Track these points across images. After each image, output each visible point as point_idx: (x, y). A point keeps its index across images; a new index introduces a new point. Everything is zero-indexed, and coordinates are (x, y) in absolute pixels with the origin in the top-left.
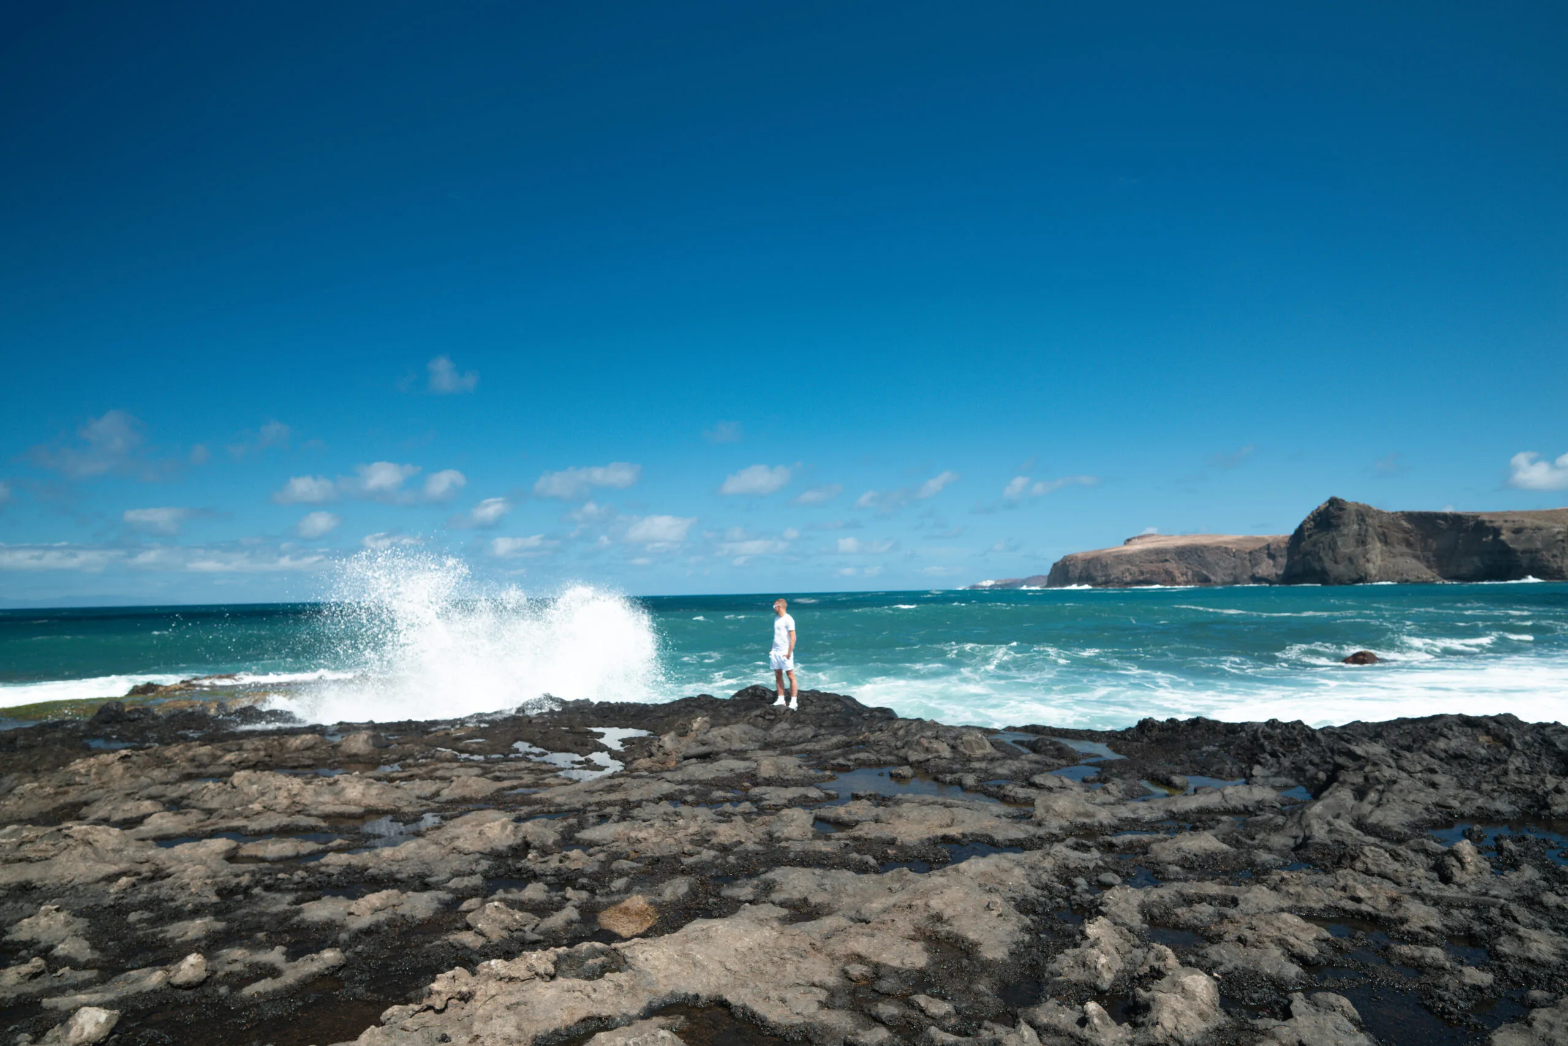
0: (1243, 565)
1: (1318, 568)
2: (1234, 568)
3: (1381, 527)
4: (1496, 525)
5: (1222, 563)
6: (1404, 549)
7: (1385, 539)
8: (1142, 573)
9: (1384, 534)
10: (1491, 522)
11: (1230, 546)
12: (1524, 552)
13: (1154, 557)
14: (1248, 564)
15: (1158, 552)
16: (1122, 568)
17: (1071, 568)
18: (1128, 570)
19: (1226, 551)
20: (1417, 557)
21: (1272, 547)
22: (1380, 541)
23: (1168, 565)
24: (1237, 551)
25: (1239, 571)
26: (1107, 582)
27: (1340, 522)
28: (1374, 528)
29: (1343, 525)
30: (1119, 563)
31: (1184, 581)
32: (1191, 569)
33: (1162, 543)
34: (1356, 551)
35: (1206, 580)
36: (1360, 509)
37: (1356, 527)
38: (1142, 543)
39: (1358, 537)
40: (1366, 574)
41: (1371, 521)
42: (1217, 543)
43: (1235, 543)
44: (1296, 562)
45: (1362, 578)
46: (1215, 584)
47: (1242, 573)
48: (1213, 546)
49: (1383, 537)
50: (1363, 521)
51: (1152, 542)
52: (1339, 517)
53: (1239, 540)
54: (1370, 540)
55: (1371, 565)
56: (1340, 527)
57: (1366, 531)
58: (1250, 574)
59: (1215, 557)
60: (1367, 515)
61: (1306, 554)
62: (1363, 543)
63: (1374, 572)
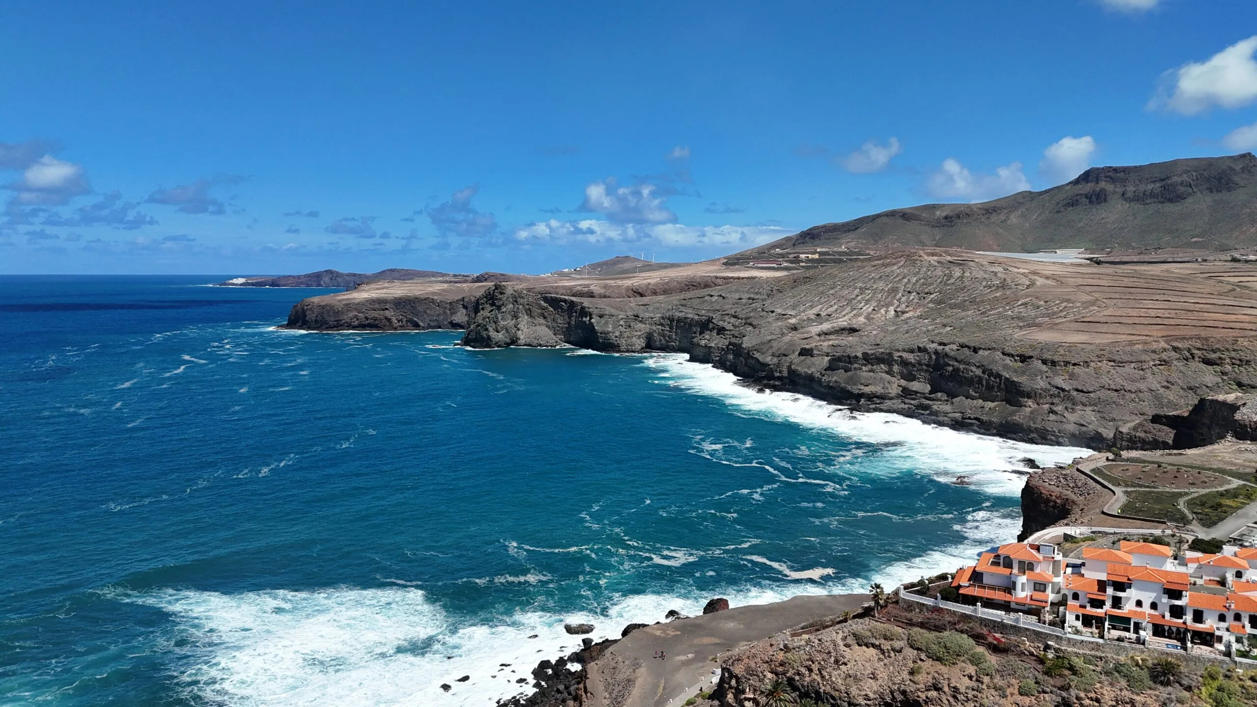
0: (445, 313)
1: (485, 336)
2: (438, 315)
3: (528, 305)
4: (591, 310)
5: (428, 311)
6: (542, 321)
7: (529, 313)
8: (367, 319)
9: (529, 310)
10: (589, 308)
11: (435, 298)
12: (601, 333)
13: (377, 306)
14: (448, 312)
15: (380, 301)
16: (351, 315)
17: (308, 312)
18: (356, 316)
19: (433, 301)
20: (548, 327)
21: (466, 300)
22: (527, 315)
23: (387, 313)
24: (441, 302)
25: (441, 318)
26: (339, 326)
27: (501, 303)
28: (523, 305)
29: (503, 305)
30: (348, 310)
31: (400, 326)
32: (405, 317)
33: (385, 291)
34: (511, 323)
35: (416, 326)
36: (514, 293)
37: (511, 306)
38: (369, 290)
39: (513, 313)
40: (517, 338)
41: (522, 301)
42: (427, 293)
43: (440, 294)
44: (471, 331)
45: (514, 341)
46: (424, 328)
47: (443, 319)
48: (423, 297)
49: (529, 312)
50: (516, 301)
51: (378, 289)
52: (500, 299)
53: (444, 290)
54: (520, 315)
55: (520, 332)
56: (500, 306)
57: (518, 308)
58: (449, 321)
59: (424, 306)
60: (519, 297)
61: (478, 326)
62: (515, 317)
63: (522, 337)
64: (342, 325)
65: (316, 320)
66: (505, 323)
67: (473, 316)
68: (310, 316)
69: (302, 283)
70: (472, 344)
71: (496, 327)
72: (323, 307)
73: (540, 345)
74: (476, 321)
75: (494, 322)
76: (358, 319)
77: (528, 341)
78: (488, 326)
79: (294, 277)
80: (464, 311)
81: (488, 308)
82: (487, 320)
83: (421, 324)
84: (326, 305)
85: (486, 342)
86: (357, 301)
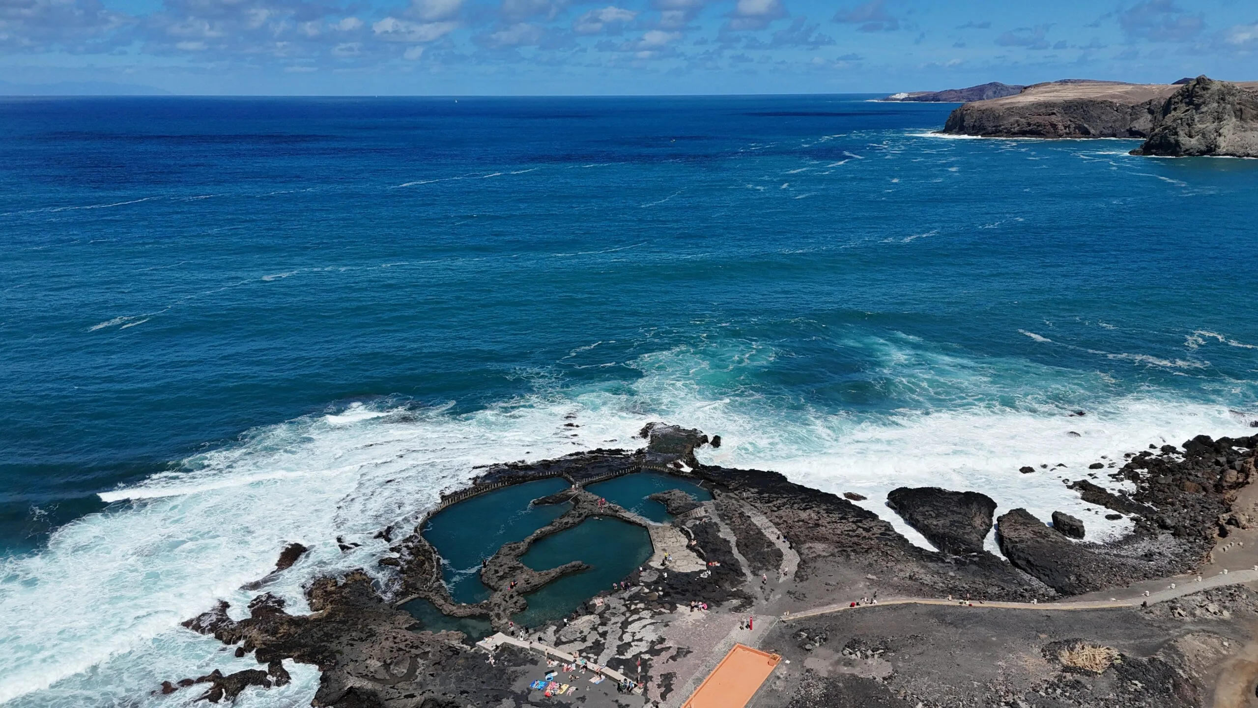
0: (1124, 118)
1: (1173, 141)
2: (1114, 122)
3: (1239, 104)
5: (1103, 117)
7: (1240, 115)
8: (1029, 124)
9: (1241, 110)
11: (1115, 101)
13: (1043, 110)
14: (1128, 118)
15: (1047, 105)
16: (1012, 119)
17: (967, 118)
18: (1017, 121)
19: (1111, 105)
21: (1153, 103)
22: (1236, 116)
23: (1053, 118)
24: (1121, 105)
25: (1118, 124)
26: (997, 132)
27: (1201, 100)
28: (1233, 105)
29: (1204, 103)
30: (1010, 115)
31: (1067, 134)
32: (1074, 122)
33: (1055, 94)
34: (1211, 126)
35: (1086, 133)
36: (1223, 88)
37: (1215, 105)
38: (1037, 93)
39: (1216, 114)
40: (1216, 146)
41: (1231, 99)
42: (1105, 96)
43: (1121, 97)
44: (1156, 134)
45: (1211, 149)
46: (1094, 136)
47: (1121, 126)
48: (1099, 100)
49: (1239, 113)
50: (1223, 99)
51: (1046, 92)
52: (1201, 96)
53: (1127, 93)
54: (1226, 116)
55: (1222, 138)
56: (1200, 105)
57: (1224, 108)
58: (1128, 128)
59: (1099, 111)
60: (1229, 93)
61: (1165, 129)
62: (1219, 119)
63: (1223, 145)
64: (1000, 131)
65: (974, 126)
66: (1203, 126)
67: (1161, 118)
68: (969, 121)
69: (963, 98)
70: (1154, 151)
71: (1190, 132)
72: (983, 112)
73: (1248, 155)
74: (1164, 123)
75: (1188, 124)
76: (1019, 125)
77: (1231, 149)
78: (1178, 129)
79: (955, 91)
80: (1149, 117)
81: (1183, 107)
82: (1179, 121)
83: (1092, 131)
84: (987, 110)
85: (1174, 148)
86: (1020, 105)
